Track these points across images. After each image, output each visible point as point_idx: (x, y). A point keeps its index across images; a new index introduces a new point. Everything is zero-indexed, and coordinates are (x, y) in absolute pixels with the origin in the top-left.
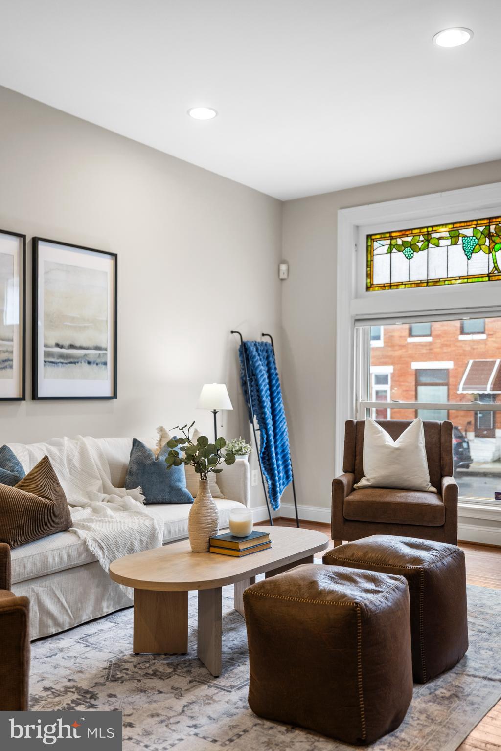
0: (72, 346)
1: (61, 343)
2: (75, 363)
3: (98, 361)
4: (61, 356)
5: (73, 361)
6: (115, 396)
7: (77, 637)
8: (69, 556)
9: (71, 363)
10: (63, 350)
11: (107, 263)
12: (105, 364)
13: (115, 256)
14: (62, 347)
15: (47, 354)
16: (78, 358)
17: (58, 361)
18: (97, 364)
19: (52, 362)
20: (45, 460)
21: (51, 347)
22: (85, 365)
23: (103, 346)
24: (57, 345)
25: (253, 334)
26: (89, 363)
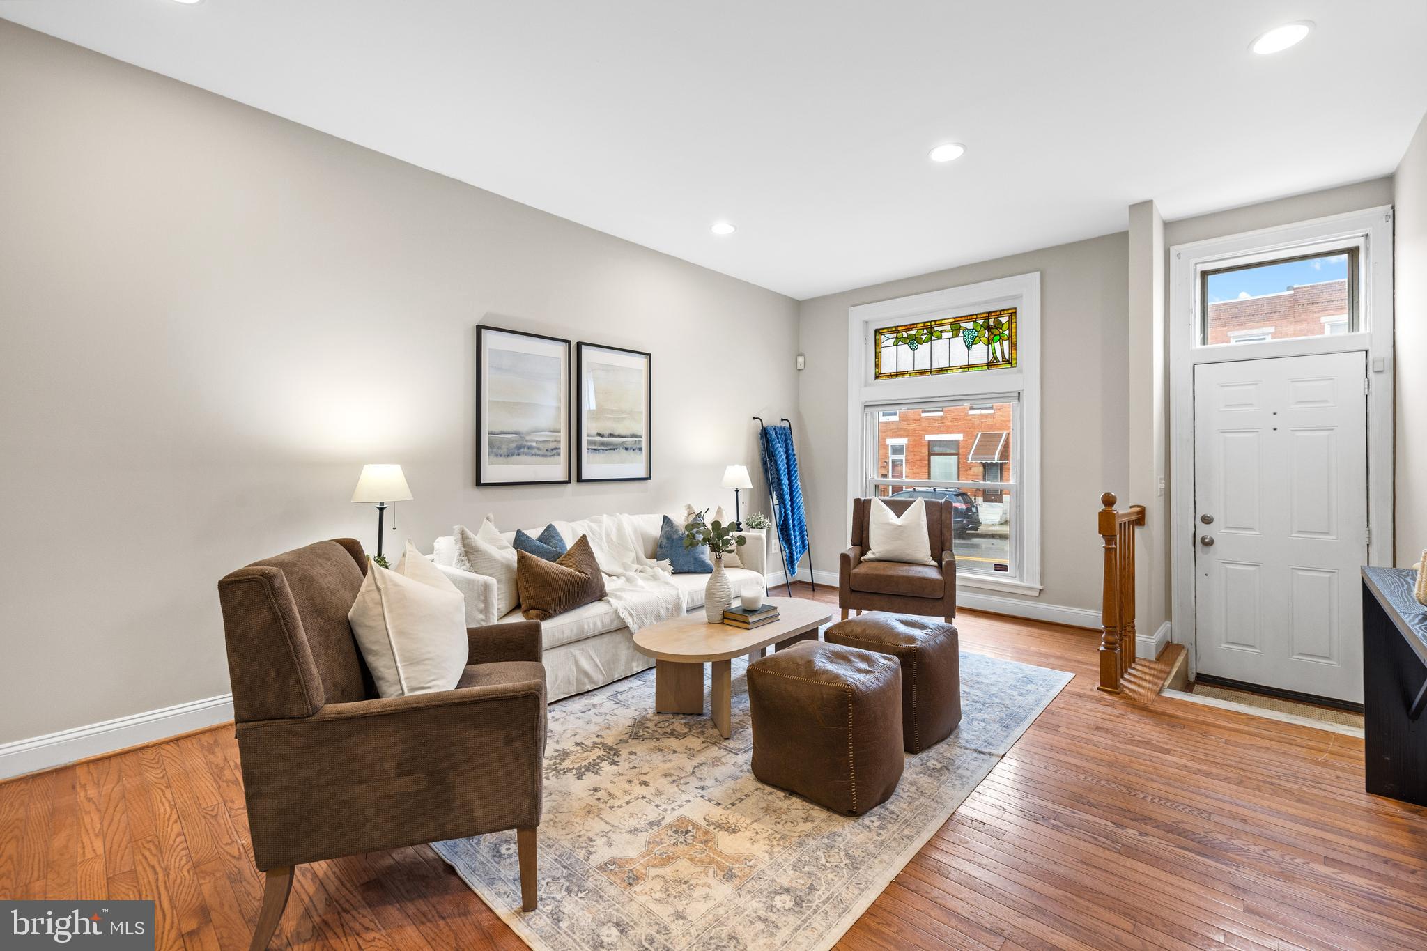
0: (611, 435)
1: (601, 433)
2: (614, 449)
3: (635, 447)
4: (602, 444)
5: (613, 448)
6: (649, 478)
7: (609, 694)
8: (602, 623)
9: (611, 449)
10: (604, 439)
11: (643, 361)
12: (641, 449)
13: (649, 355)
14: (603, 436)
15: (589, 443)
16: (617, 445)
17: (599, 448)
18: (634, 450)
19: (594, 449)
20: (584, 536)
21: (594, 436)
22: (623, 451)
23: (639, 434)
24: (599, 434)
25: (772, 419)
26: (626, 449)
